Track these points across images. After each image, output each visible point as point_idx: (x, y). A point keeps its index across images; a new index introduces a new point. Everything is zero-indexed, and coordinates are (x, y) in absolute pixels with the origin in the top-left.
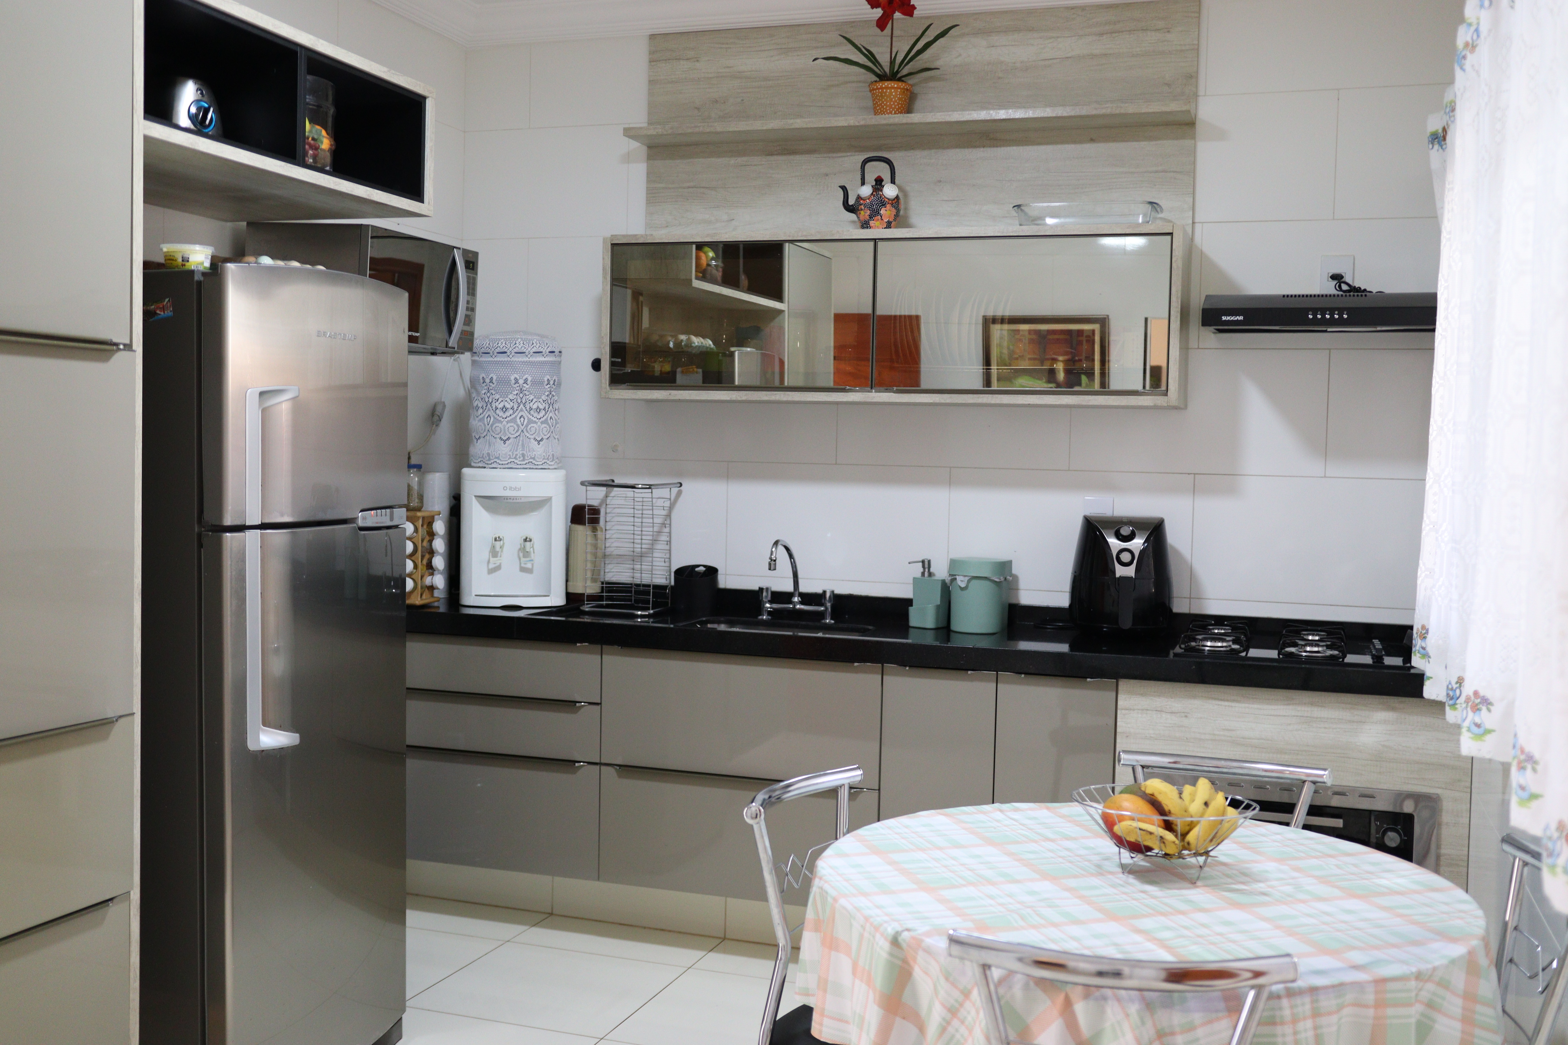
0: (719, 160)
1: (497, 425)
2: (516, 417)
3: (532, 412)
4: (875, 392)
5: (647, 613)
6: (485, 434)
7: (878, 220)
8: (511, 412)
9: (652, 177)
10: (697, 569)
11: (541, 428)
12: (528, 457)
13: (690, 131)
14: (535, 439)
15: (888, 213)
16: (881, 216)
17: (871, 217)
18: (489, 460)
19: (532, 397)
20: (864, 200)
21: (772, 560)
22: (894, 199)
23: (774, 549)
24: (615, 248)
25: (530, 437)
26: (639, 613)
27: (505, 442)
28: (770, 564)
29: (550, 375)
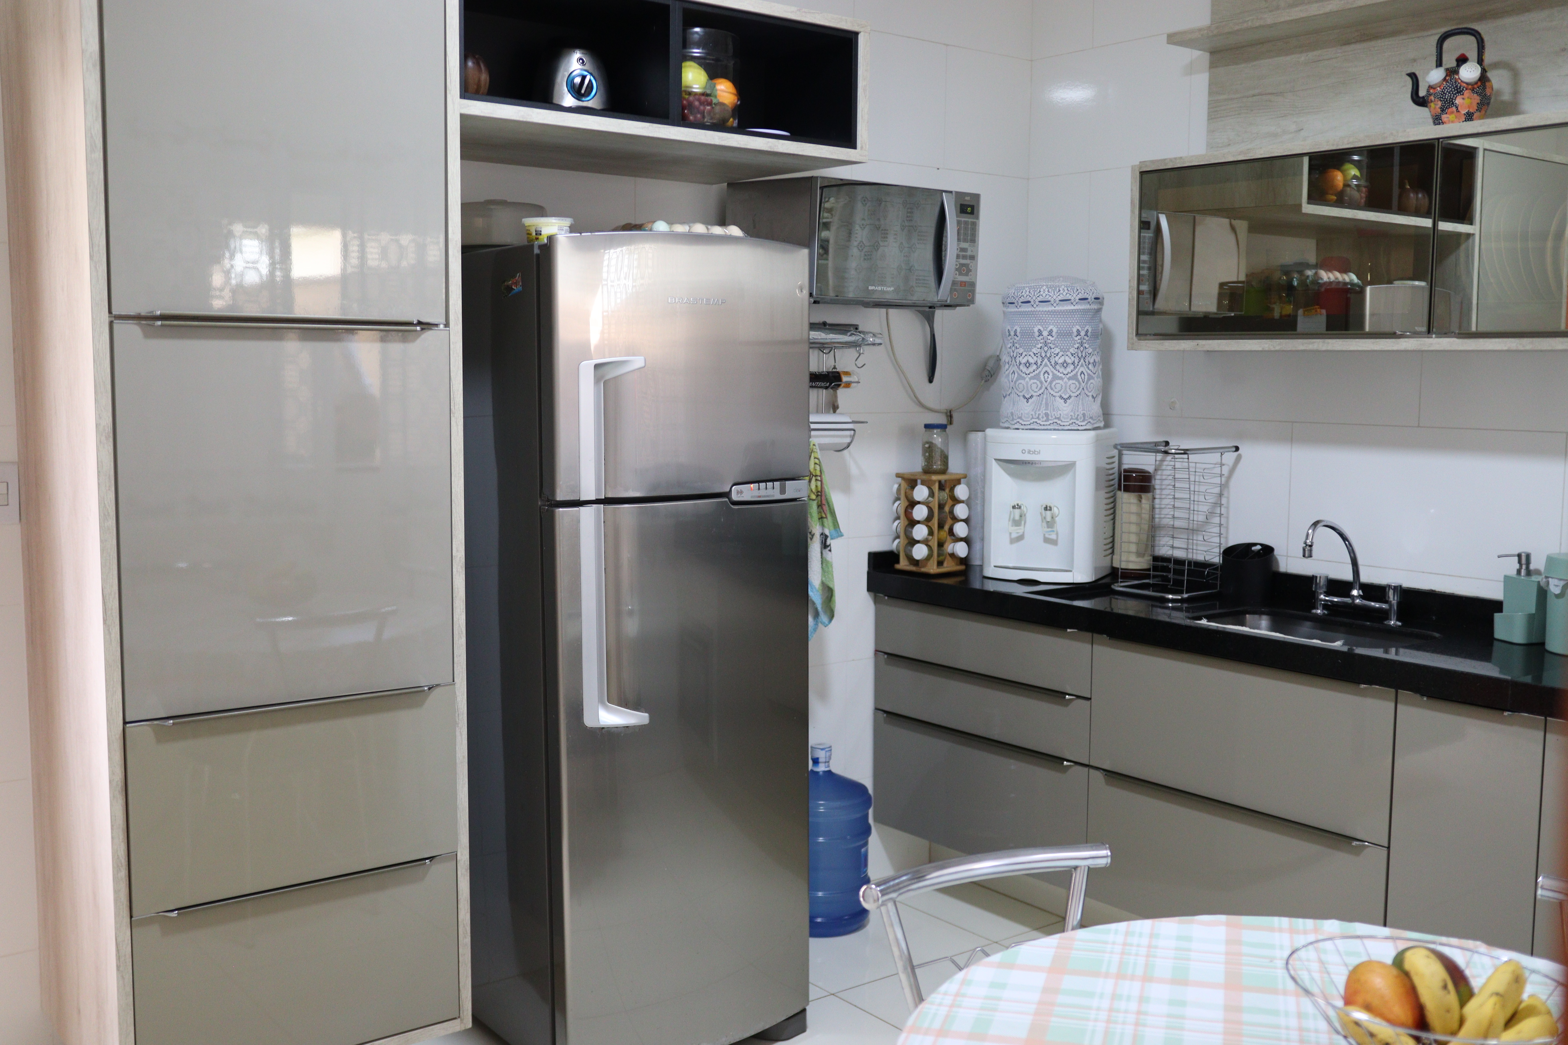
0: (1288, 58)
1: (1020, 381)
2: (1040, 372)
3: (1058, 367)
4: (1436, 337)
5: (1180, 597)
6: (1010, 391)
7: (1452, 113)
8: (1035, 367)
9: (1214, 88)
10: (1253, 548)
11: (1068, 385)
12: (1052, 417)
13: (1237, 28)
14: (1061, 397)
15: (1467, 101)
16: (1457, 108)
17: (1443, 110)
18: (1013, 420)
19: (1057, 350)
20: (1434, 88)
21: (1307, 545)
22: (1476, 83)
23: (1310, 531)
24: (1145, 176)
25: (1054, 394)
26: (1170, 596)
27: (1028, 400)
28: (1304, 550)
29: (1080, 326)
